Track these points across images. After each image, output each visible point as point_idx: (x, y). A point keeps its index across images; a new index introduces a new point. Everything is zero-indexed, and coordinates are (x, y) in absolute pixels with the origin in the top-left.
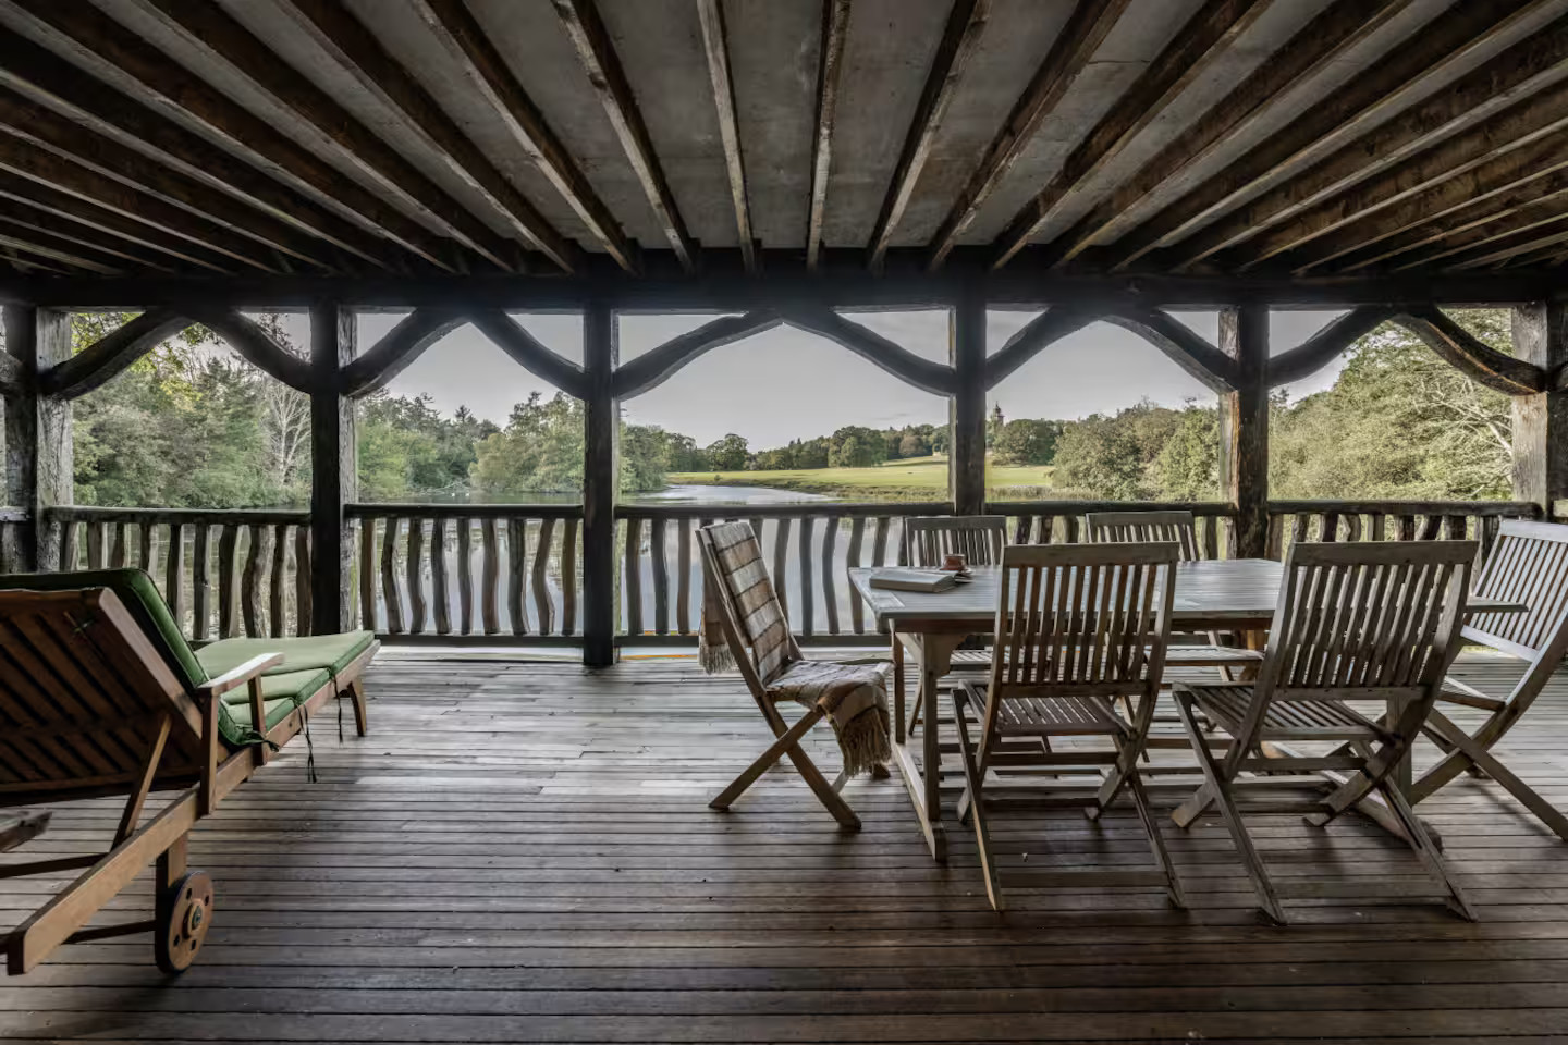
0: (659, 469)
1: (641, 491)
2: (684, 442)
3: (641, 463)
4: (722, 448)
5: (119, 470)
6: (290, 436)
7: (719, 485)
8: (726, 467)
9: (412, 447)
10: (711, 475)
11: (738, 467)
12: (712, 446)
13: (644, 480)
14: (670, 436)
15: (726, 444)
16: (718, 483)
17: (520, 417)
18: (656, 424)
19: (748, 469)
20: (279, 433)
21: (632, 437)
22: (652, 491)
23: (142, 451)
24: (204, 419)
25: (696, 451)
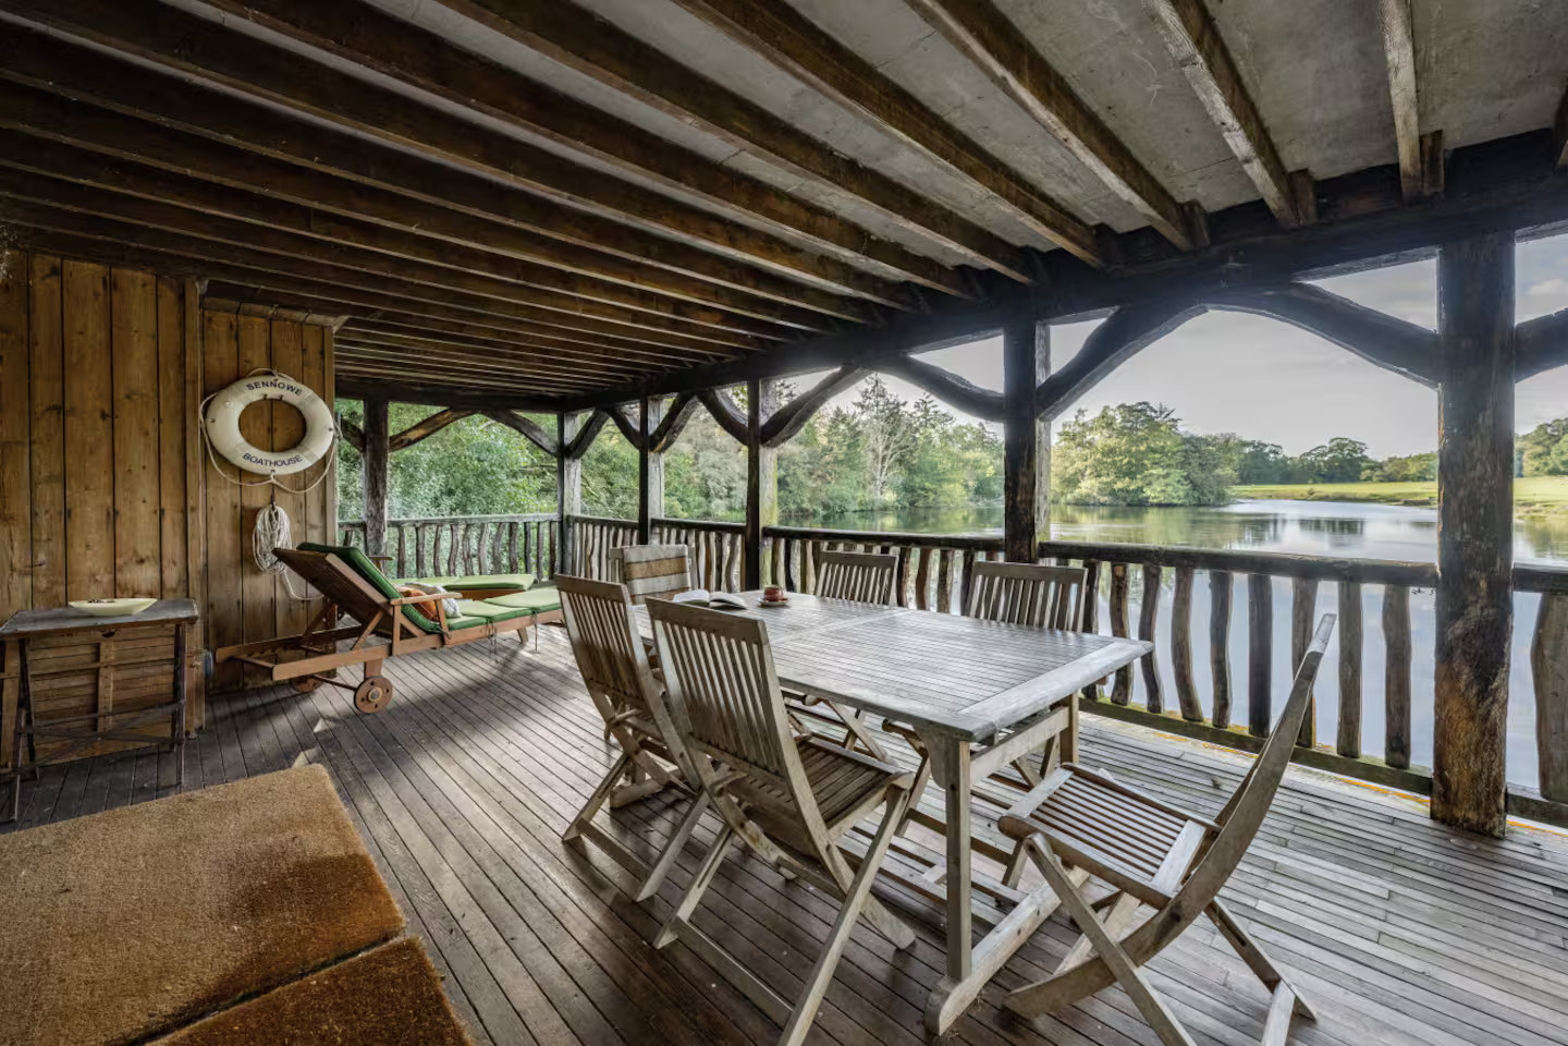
0: (1221, 481)
1: (1200, 505)
2: (1267, 450)
3: (1198, 476)
4: (1324, 454)
5: (788, 485)
6: (884, 458)
7: (1313, 500)
8: (1329, 478)
9: (976, 464)
10: (1303, 489)
11: (1353, 477)
12: (1309, 454)
13: (1203, 494)
14: (1246, 444)
15: (1331, 451)
16: (1312, 497)
17: (1066, 434)
18: (1230, 431)
19: (1369, 479)
20: (877, 456)
21: (1187, 447)
22: (1214, 506)
23: (800, 472)
24: (831, 450)
25: (1286, 459)
